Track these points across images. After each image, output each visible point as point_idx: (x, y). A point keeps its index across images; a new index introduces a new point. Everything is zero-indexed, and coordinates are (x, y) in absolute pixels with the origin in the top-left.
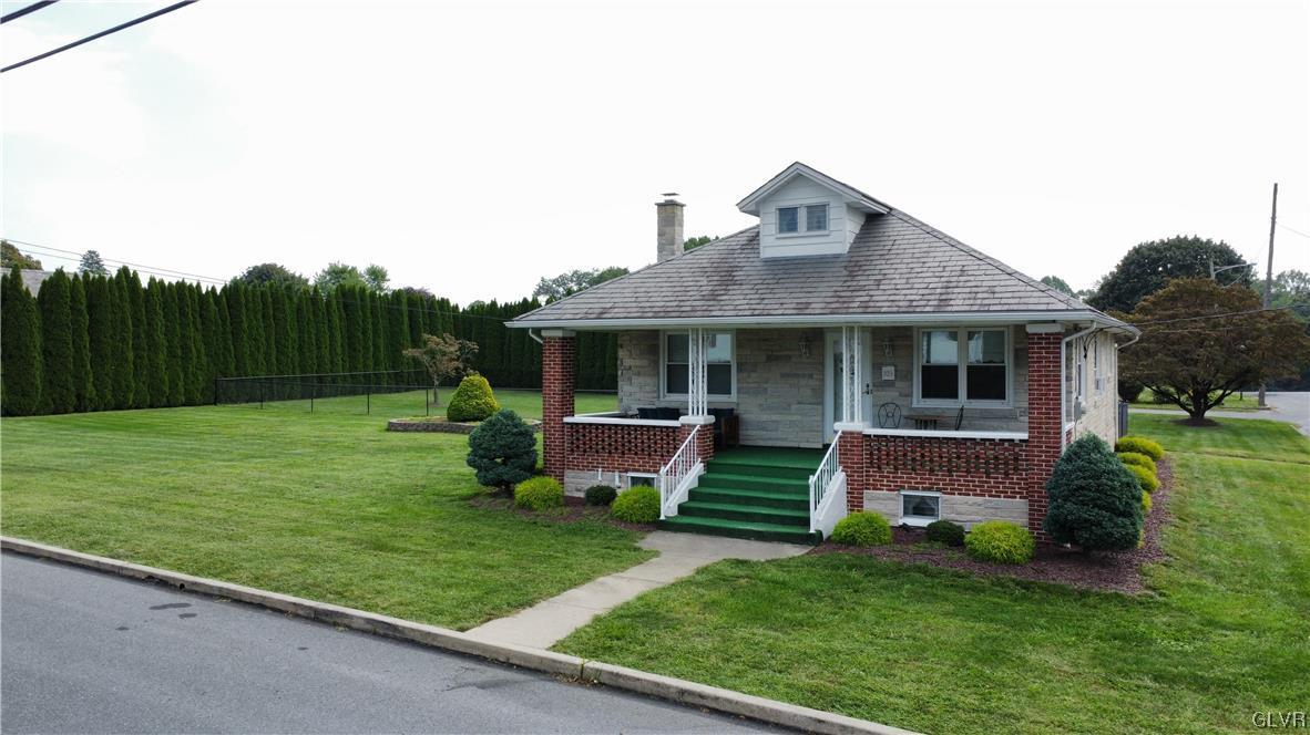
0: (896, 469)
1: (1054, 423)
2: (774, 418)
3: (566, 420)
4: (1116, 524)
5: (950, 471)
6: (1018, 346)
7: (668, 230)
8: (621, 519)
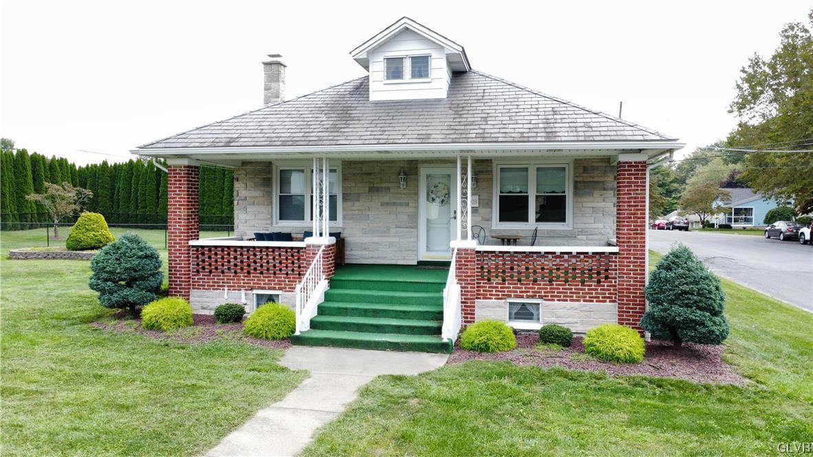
0: (504, 280)
1: (641, 238)
2: (376, 239)
3: (192, 243)
4: (714, 323)
5: (551, 281)
6: (577, 179)
7: (273, 85)
8: (257, 336)
